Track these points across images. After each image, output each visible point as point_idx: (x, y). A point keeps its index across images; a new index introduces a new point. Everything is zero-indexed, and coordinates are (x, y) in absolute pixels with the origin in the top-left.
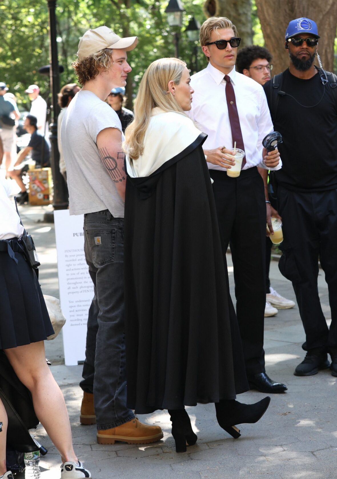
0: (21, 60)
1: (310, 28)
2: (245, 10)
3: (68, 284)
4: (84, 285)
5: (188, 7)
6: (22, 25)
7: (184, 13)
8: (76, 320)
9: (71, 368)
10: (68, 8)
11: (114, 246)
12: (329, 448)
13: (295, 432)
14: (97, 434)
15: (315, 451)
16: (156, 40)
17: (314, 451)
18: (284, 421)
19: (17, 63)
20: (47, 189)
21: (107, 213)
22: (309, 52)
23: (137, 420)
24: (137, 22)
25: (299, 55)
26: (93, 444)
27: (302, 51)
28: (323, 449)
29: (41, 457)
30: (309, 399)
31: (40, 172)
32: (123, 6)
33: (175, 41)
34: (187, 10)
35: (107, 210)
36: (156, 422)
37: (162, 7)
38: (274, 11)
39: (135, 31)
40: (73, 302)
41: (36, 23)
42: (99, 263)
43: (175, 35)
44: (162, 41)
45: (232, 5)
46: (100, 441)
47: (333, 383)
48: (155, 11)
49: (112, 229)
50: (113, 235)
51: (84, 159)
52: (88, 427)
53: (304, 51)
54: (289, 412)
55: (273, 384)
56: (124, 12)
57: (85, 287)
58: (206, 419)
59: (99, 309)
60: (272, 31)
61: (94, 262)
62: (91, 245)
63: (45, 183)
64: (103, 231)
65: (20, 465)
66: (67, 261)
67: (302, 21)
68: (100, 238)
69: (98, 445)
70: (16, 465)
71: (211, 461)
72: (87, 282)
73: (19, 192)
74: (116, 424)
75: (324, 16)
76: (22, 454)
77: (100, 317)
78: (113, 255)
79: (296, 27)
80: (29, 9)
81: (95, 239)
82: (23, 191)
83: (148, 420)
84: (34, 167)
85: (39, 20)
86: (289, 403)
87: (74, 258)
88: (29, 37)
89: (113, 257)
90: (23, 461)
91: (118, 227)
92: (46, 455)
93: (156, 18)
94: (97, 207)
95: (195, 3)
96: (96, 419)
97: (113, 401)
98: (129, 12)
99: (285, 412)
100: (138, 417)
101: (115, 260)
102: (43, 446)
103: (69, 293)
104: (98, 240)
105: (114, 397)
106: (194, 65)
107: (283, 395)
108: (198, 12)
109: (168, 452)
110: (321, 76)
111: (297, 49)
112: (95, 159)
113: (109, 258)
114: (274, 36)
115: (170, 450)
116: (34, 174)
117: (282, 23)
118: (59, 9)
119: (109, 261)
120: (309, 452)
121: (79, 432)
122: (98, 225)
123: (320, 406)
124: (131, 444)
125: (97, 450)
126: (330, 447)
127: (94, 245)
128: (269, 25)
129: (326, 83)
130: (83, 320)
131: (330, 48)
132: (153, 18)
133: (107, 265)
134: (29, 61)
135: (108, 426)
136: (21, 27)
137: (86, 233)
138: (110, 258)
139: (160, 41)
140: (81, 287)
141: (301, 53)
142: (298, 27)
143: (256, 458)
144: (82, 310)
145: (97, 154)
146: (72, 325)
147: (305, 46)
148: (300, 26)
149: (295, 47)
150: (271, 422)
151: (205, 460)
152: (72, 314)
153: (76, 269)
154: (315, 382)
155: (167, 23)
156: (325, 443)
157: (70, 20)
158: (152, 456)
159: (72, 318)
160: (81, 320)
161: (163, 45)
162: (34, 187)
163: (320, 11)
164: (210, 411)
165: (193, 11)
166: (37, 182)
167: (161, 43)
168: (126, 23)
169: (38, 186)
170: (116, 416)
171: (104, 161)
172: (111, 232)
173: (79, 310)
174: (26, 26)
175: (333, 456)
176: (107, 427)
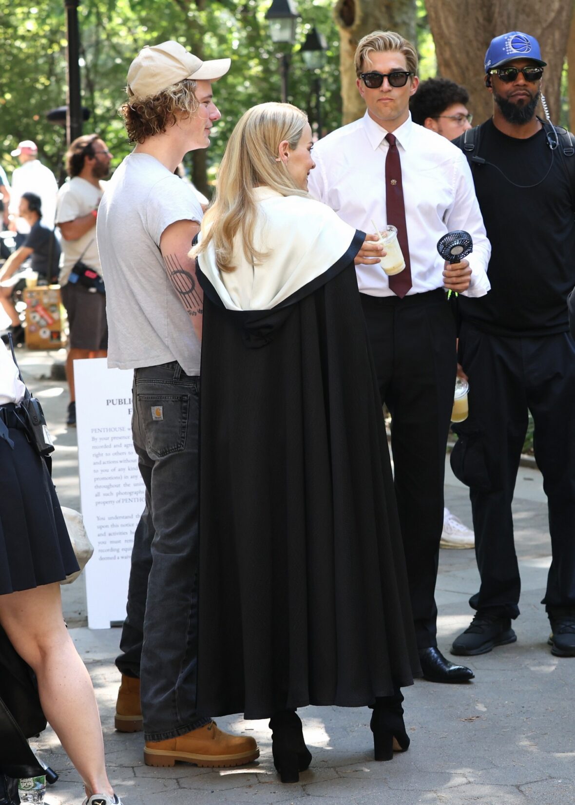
0: (13, 97)
1: (528, 50)
2: (405, 18)
3: (97, 487)
4: (123, 489)
5: (305, 10)
6: (15, 37)
7: (299, 20)
8: (108, 550)
9: (98, 633)
10: (97, 8)
11: (184, 424)
12: (546, 779)
13: (488, 750)
14: (144, 749)
15: (522, 785)
16: (249, 65)
17: (520, 785)
18: (469, 732)
19: (7, 102)
20: (58, 322)
21: (175, 366)
22: (528, 92)
23: (214, 725)
24: (215, 34)
25: (512, 96)
26: (137, 765)
27: (517, 90)
28: (536, 781)
29: (47, 787)
30: (512, 694)
31: (45, 292)
32: (193, 6)
33: (282, 69)
34: (304, 15)
35: (176, 362)
36: (246, 730)
37: (259, 9)
38: (457, 21)
39: (212, 50)
40: (103, 519)
41: (41, 33)
42: (159, 452)
43: (281, 58)
44: (259, 69)
45: (384, 9)
46: (149, 761)
47: (553, 668)
48: (247, 15)
49: (183, 394)
50: (185, 404)
51: (138, 274)
52: (128, 736)
53: (521, 90)
54: (478, 717)
55: (449, 667)
56: (194, 16)
57: (125, 493)
58: (334, 726)
59: (155, 531)
60: (453, 55)
61: (148, 450)
62: (145, 420)
63: (53, 312)
64: (167, 398)
65: (12, 799)
66: (94, 447)
67: (513, 37)
68: (161, 408)
69: (146, 767)
70: (3, 801)
71: (342, 799)
72: (129, 485)
73: (8, 326)
74: (177, 731)
75: (544, 30)
76: (16, 780)
77: (155, 545)
78: (183, 439)
79: (504, 49)
80: (30, 8)
81: (152, 411)
82: (15, 324)
83: (233, 727)
84: (35, 283)
85: (47, 28)
86: (477, 701)
87: (108, 443)
88: (28, 57)
89: (182, 443)
90: (17, 793)
91: (193, 391)
92: (56, 784)
93: (249, 29)
94: (158, 356)
95: (316, 3)
96: (143, 722)
97: (174, 692)
98: (202, 17)
99: (471, 716)
100: (215, 721)
101: (186, 447)
102: (50, 767)
103: (98, 503)
104: (157, 412)
105: (177, 685)
106: (314, 111)
107: (467, 686)
108: (322, 18)
109: (268, 783)
110: (548, 134)
111: (508, 87)
112: (156, 274)
113: (176, 444)
114: (457, 64)
115: (271, 779)
116: (34, 294)
117: (470, 42)
118: (82, 10)
119: (175, 449)
120: (512, 785)
121: (113, 745)
122: (158, 385)
123: (530, 707)
124: (203, 767)
125: (144, 776)
126: (548, 778)
127: (150, 421)
128: (448, 43)
129: (556, 148)
130: (120, 550)
131: (553, 85)
132: (245, 27)
133: (171, 455)
134: (29, 99)
135: (164, 735)
136: (15, 40)
137: (138, 399)
138: (178, 444)
139: (255, 68)
140: (119, 493)
141: (514, 93)
142: (507, 48)
143: (420, 795)
144: (121, 533)
145: (161, 265)
146: (101, 559)
147: (521, 81)
148: (511, 47)
149: (505, 84)
150: (446, 732)
151: (331, 797)
152: (102, 539)
153: (109, 462)
154: (523, 666)
155: (269, 37)
156: (540, 771)
157: (101, 29)
158: (239, 789)
159: (103, 547)
160: (118, 551)
161: (261, 75)
162: (34, 317)
163: (538, 22)
164: (340, 712)
165: (313, 16)
166: (40, 309)
167: (258, 72)
168: (197, 36)
169: (42, 317)
170: (179, 718)
171: (173, 279)
172: (181, 400)
173: (115, 534)
174: (23, 38)
175: (554, 794)
176: (162, 737)
